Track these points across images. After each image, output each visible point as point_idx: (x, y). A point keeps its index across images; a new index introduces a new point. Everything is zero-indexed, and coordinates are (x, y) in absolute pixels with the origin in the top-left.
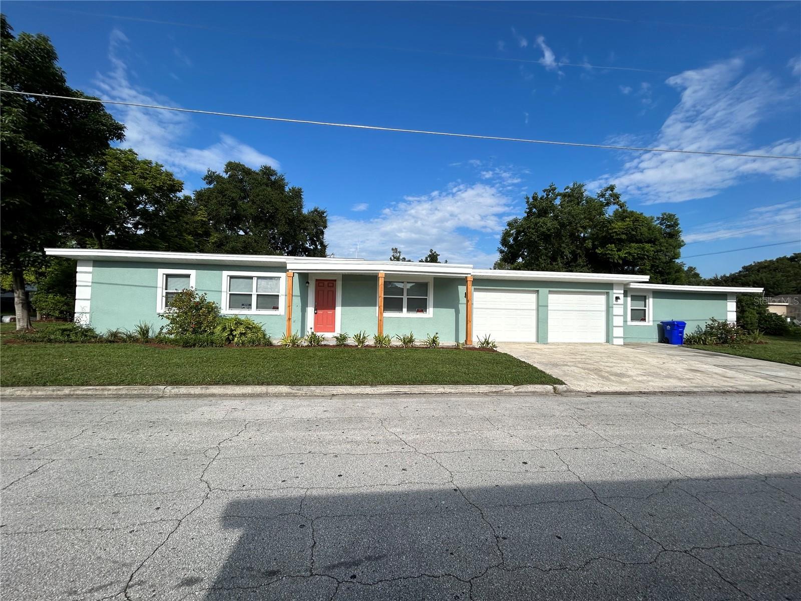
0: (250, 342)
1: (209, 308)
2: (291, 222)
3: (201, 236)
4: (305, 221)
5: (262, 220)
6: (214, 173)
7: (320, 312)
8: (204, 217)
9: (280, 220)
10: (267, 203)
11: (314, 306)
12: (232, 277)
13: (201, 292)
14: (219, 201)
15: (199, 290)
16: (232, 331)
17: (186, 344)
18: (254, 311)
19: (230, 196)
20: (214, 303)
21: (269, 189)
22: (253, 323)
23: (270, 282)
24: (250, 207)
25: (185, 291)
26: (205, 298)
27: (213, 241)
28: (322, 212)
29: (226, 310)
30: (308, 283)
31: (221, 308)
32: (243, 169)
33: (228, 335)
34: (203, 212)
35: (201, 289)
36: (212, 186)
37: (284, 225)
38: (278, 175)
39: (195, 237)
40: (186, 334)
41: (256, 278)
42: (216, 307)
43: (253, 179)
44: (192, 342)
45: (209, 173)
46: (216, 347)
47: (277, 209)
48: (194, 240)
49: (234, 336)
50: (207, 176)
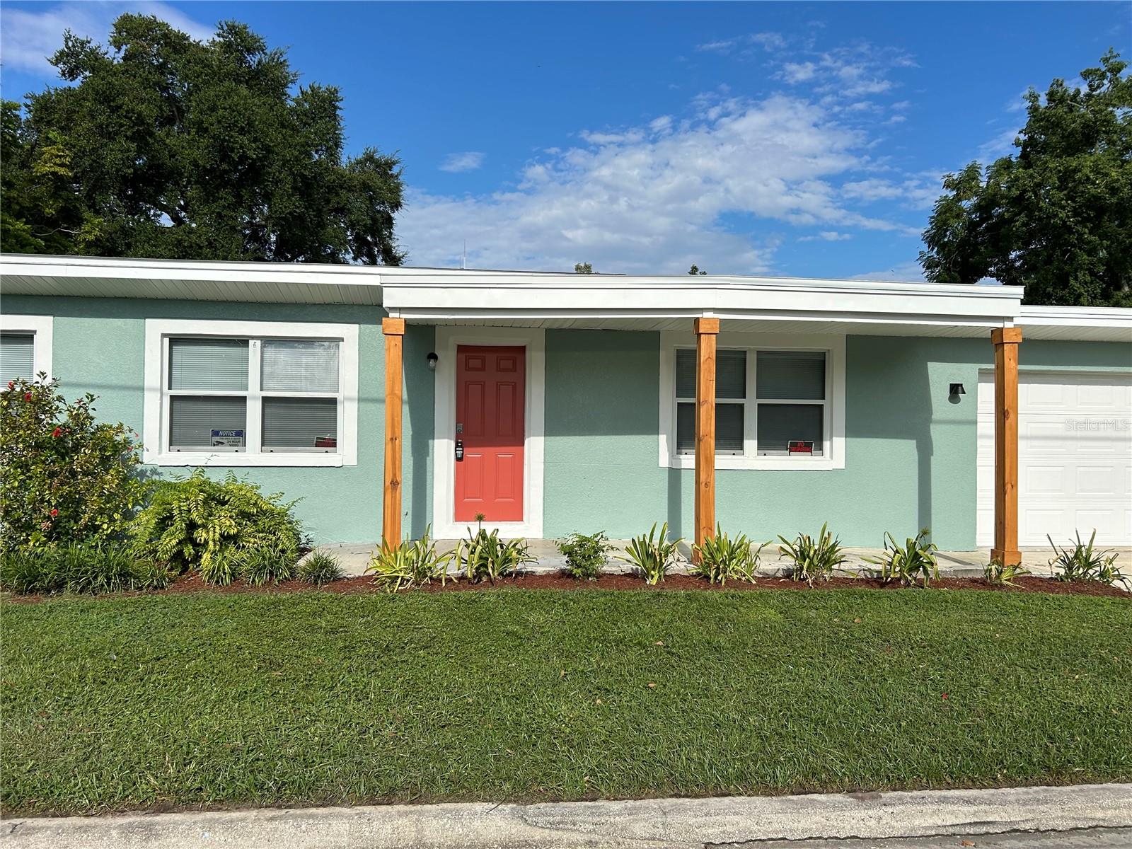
0: (259, 569)
1: (104, 449)
2: (307, 186)
3: (52, 223)
4: (341, 187)
5: (225, 184)
6: (82, 43)
7: (473, 454)
8: (62, 165)
9: (277, 182)
10: (242, 131)
11: (453, 435)
12: (175, 340)
13: (73, 390)
14: (101, 127)
15: (67, 385)
16: (192, 526)
17: (30, 583)
18: (253, 453)
19: (133, 111)
20: (120, 429)
21: (243, 90)
22: (260, 497)
23: (306, 356)
24: (192, 143)
25: (18, 389)
26: (91, 413)
27: (91, 237)
28: (386, 163)
29: (160, 452)
30: (433, 356)
31: (141, 446)
32: (165, 36)
33: (180, 543)
34: (59, 150)
35: (73, 380)
36: (77, 83)
37: (290, 196)
38: (267, 51)
39: (35, 226)
40: (27, 541)
41: (259, 343)
42: (127, 444)
43: (196, 63)
44: (51, 572)
45: (70, 44)
46: (141, 589)
47: (268, 150)
48: (32, 235)
49: (200, 546)
50: (62, 53)
